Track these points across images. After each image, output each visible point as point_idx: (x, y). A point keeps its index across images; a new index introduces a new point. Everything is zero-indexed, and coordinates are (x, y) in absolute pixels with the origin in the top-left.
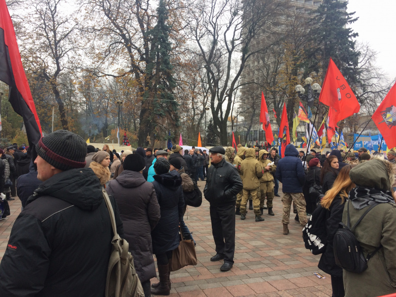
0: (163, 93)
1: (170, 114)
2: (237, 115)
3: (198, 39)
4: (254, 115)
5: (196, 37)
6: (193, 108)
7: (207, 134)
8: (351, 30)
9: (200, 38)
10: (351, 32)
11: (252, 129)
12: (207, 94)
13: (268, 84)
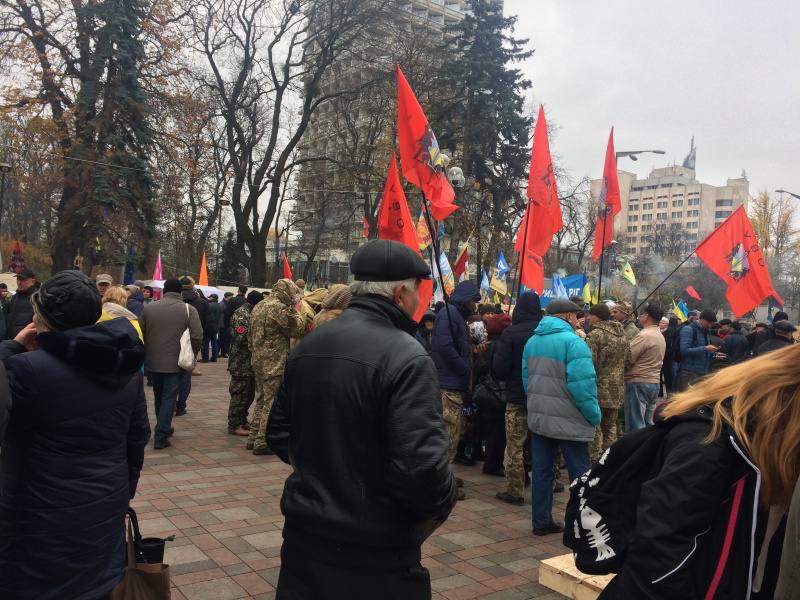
0: (119, 153)
1: (135, 206)
2: (288, 227)
3: (211, 50)
4: (322, 229)
5: (206, 46)
6: (192, 203)
7: (221, 261)
8: (519, 73)
9: (214, 49)
10: (519, 76)
11: (316, 258)
12: (224, 175)
13: (356, 164)
